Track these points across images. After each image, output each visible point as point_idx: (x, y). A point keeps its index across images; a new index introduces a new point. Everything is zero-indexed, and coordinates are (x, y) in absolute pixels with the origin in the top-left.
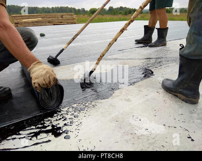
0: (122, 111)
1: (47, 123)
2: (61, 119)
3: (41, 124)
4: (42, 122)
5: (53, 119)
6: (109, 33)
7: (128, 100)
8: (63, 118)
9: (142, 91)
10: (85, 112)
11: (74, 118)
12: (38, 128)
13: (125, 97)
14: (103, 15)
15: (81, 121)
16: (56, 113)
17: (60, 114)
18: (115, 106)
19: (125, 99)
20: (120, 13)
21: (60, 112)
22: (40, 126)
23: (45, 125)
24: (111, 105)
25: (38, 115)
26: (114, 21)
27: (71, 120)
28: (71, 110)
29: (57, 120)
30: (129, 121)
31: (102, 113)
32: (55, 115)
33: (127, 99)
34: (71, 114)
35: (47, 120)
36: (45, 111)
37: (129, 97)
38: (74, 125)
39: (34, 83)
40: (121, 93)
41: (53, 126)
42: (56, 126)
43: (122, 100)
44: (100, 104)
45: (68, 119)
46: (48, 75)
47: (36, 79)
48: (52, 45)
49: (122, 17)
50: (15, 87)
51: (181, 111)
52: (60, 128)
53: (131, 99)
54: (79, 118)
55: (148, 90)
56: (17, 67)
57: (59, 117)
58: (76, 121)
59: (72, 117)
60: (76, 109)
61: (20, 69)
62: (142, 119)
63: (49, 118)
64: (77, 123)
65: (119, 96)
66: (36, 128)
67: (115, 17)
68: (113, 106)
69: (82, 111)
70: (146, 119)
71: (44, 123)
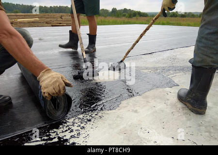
0: (130, 123)
1: (53, 135)
2: (67, 130)
3: (47, 136)
4: (48, 134)
5: (59, 131)
6: (113, 38)
7: (136, 111)
8: (69, 129)
9: (149, 102)
10: (91, 123)
11: (81, 130)
12: (44, 140)
13: (133, 108)
14: (105, 17)
15: (88, 133)
16: (62, 125)
17: (66, 125)
18: (123, 118)
19: (133, 111)
20: (124, 16)
21: (66, 123)
22: (46, 138)
23: (51, 137)
24: (118, 117)
25: (42, 126)
26: (118, 24)
27: (78, 132)
28: (77, 121)
29: (63, 132)
30: (137, 133)
31: (109, 124)
32: (61, 126)
33: (134, 110)
34: (77, 125)
35: (53, 131)
36: (50, 122)
37: (137, 108)
38: (81, 137)
39: (44, 93)
40: (128, 104)
41: (59, 138)
42: (63, 138)
43: (129, 111)
44: (107, 115)
45: (74, 131)
46: (57, 84)
47: (45, 88)
48: (52, 49)
49: (126, 20)
50: (16, 96)
51: (189, 123)
52: (66, 140)
53: (138, 111)
54: (86, 130)
55: (155, 101)
56: (16, 73)
57: (65, 129)
58: (83, 132)
59: (79, 128)
60: (82, 121)
61: (19, 76)
62: (150, 131)
63: (55, 130)
64: (84, 136)
65: (127, 106)
66: (41, 141)
67: (119, 20)
68: (121, 118)
69: (88, 123)
70: (154, 131)
71: (50, 135)
